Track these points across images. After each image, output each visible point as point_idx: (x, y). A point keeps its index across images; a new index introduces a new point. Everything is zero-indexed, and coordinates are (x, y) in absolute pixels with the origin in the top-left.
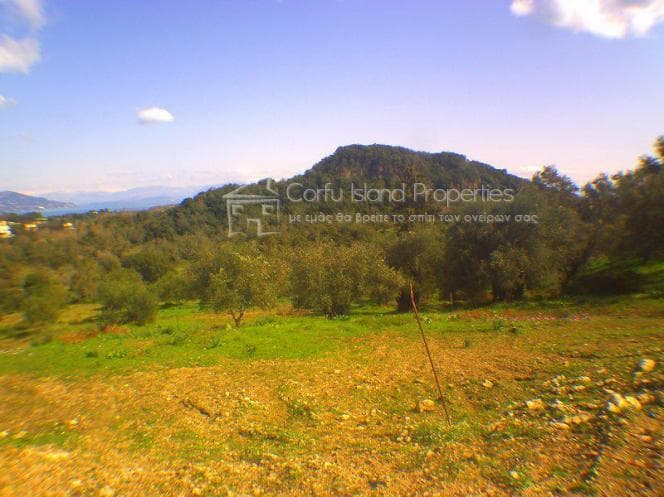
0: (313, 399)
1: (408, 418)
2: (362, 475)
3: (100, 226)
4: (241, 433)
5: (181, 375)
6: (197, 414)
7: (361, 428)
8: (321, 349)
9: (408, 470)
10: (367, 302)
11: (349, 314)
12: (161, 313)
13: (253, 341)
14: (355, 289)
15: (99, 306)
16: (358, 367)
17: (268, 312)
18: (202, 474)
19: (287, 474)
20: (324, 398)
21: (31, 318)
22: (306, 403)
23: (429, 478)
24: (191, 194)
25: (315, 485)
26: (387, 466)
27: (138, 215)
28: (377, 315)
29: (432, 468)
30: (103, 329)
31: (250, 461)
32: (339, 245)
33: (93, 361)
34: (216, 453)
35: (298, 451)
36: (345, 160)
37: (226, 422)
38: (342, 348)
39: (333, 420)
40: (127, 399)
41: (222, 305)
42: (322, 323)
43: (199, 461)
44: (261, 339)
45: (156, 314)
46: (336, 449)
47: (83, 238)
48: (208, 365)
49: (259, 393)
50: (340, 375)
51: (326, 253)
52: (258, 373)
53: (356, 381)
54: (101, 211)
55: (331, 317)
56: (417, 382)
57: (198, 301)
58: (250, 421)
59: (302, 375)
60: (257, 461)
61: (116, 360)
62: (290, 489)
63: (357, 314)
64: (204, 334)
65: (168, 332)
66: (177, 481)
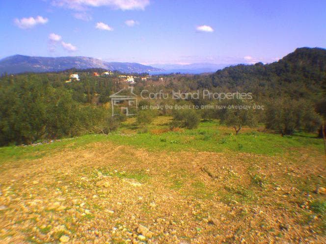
0: (264, 176)
1: (310, 196)
2: (277, 221)
3: (176, 80)
4: (225, 188)
5: (203, 155)
6: (206, 175)
7: (285, 196)
8: (275, 151)
9: (302, 224)
10: (303, 130)
11: (292, 135)
12: (201, 124)
13: (242, 142)
14: (297, 123)
15: (172, 118)
16: (291, 164)
17: (252, 129)
18: (199, 205)
19: (240, 213)
20: (270, 177)
21: (140, 120)
22: (260, 177)
23: (311, 231)
24: (222, 68)
25: (252, 222)
26: (291, 220)
27: (195, 76)
28: (307, 137)
29: (314, 226)
30: (171, 129)
31: (225, 203)
32: (292, 99)
33: (163, 143)
34: (210, 196)
35: (250, 202)
36: (300, 55)
37: (219, 182)
38: (285, 152)
39: (271, 189)
40: (175, 164)
41: (231, 123)
42: (278, 138)
43: (200, 198)
44: (246, 142)
45: (198, 124)
46: (268, 205)
47: (168, 85)
48: (217, 151)
49: (238, 169)
50: (280, 166)
51: (285, 102)
52: (240, 159)
53: (288, 170)
54: (177, 73)
55: (283, 135)
56: (319, 177)
57: (220, 120)
58: (231, 182)
59: (262, 163)
60: (228, 203)
61: (174, 144)
62: (239, 221)
63: (297, 136)
64: (219, 136)
65: (202, 134)
66: (187, 206)
